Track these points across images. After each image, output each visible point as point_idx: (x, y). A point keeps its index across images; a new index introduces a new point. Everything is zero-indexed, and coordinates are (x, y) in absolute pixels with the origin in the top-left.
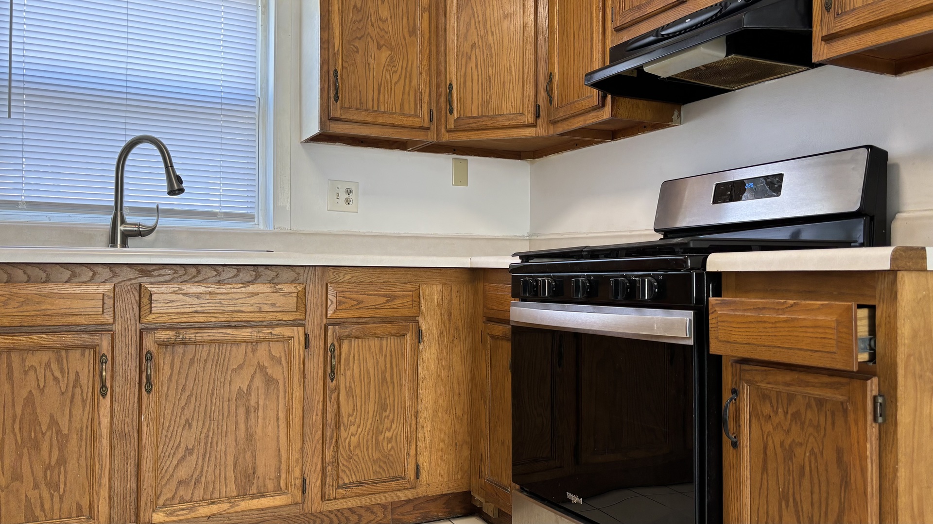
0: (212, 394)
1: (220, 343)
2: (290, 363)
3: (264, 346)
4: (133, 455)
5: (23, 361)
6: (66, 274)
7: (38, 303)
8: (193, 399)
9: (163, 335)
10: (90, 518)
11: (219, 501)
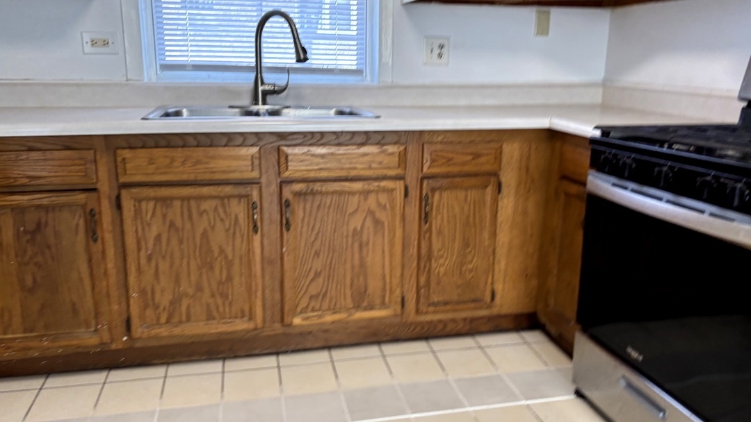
0: (335, 231)
1: (340, 193)
3: (373, 196)
5: (198, 207)
7: (206, 163)
8: (320, 235)
9: (298, 187)
10: (250, 319)
11: (339, 312)
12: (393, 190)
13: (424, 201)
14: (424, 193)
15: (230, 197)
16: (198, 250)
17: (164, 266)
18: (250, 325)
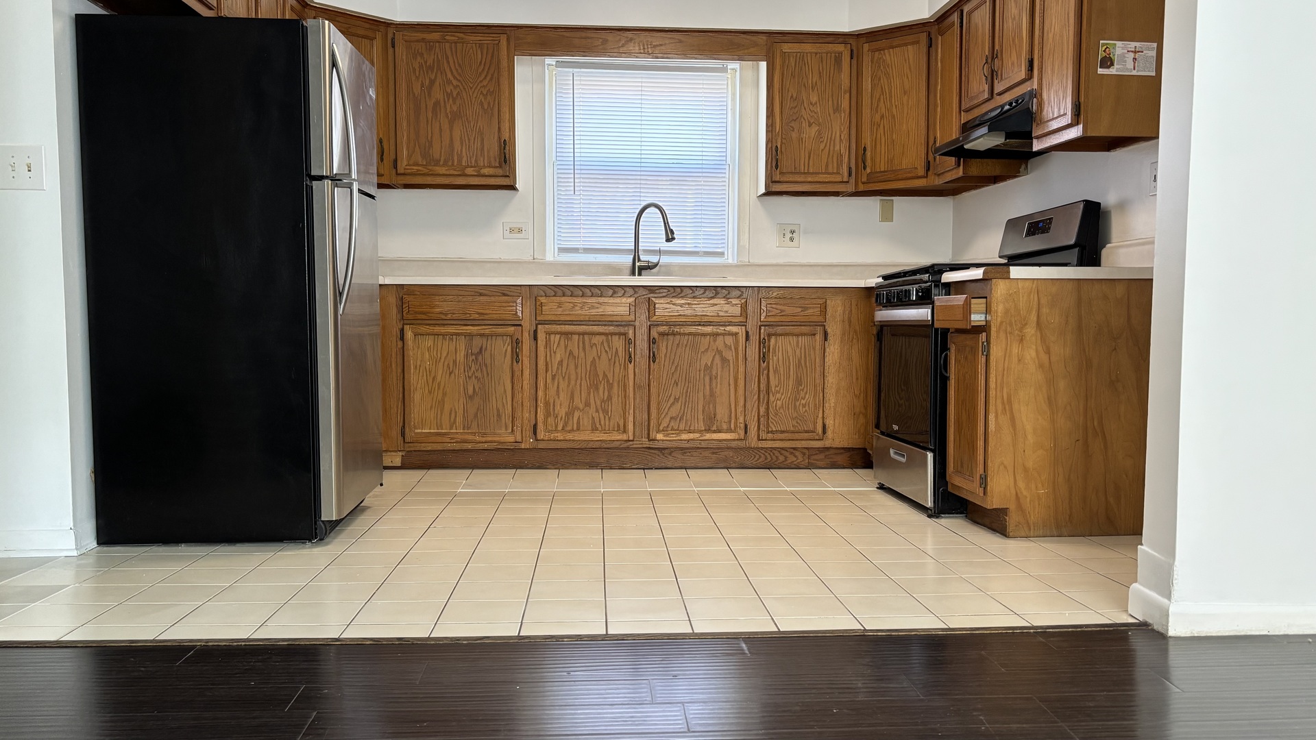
0: (690, 366)
1: (695, 335)
2: (736, 349)
3: (721, 338)
4: (646, 399)
5: (590, 340)
6: (610, 292)
7: (597, 308)
8: (679, 368)
9: (661, 329)
10: (625, 431)
11: (694, 432)
12: (736, 334)
13: (762, 343)
14: (762, 337)
15: (612, 334)
16: (588, 374)
17: (563, 385)
18: (625, 437)
